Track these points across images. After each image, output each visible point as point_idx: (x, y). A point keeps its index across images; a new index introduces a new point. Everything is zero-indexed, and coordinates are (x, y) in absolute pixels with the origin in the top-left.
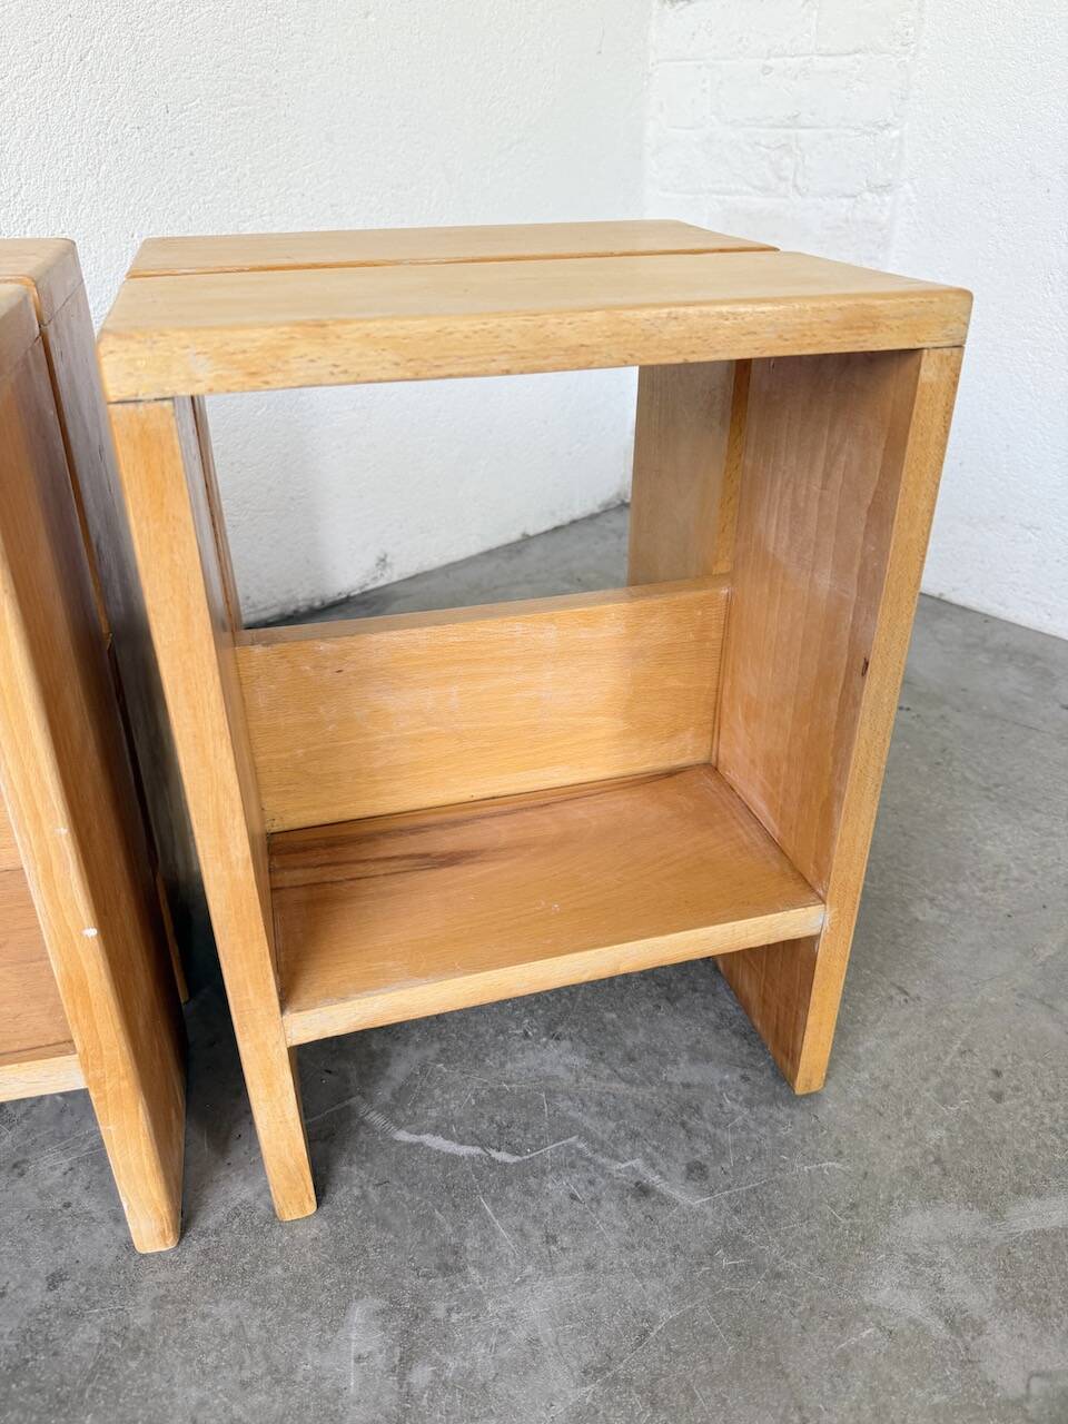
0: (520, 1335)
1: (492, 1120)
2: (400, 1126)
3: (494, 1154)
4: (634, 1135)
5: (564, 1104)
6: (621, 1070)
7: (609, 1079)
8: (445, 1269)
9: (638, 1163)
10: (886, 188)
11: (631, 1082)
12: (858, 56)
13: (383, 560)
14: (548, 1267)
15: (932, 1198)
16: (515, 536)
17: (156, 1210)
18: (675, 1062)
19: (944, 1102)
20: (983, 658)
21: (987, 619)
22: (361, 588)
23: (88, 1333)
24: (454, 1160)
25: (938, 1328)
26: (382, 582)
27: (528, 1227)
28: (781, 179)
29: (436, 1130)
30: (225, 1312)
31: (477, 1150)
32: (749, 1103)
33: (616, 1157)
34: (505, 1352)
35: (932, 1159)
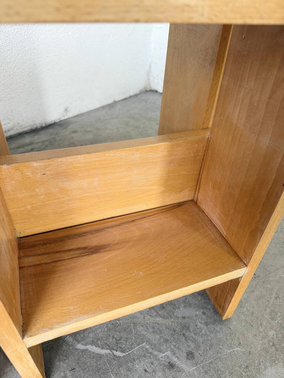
1: (113, 337)
2: (79, 342)
3: (115, 353)
4: (166, 341)
5: (140, 329)
6: (160, 313)
7: (156, 316)
9: (168, 353)
11: (164, 317)
13: (66, 110)
16: (111, 101)
18: (179, 308)
19: (272, 319)
22: (59, 119)
24: (100, 356)
26: (66, 117)
29: (93, 343)
31: (108, 351)
32: (206, 324)
33: (160, 351)
35: (271, 344)
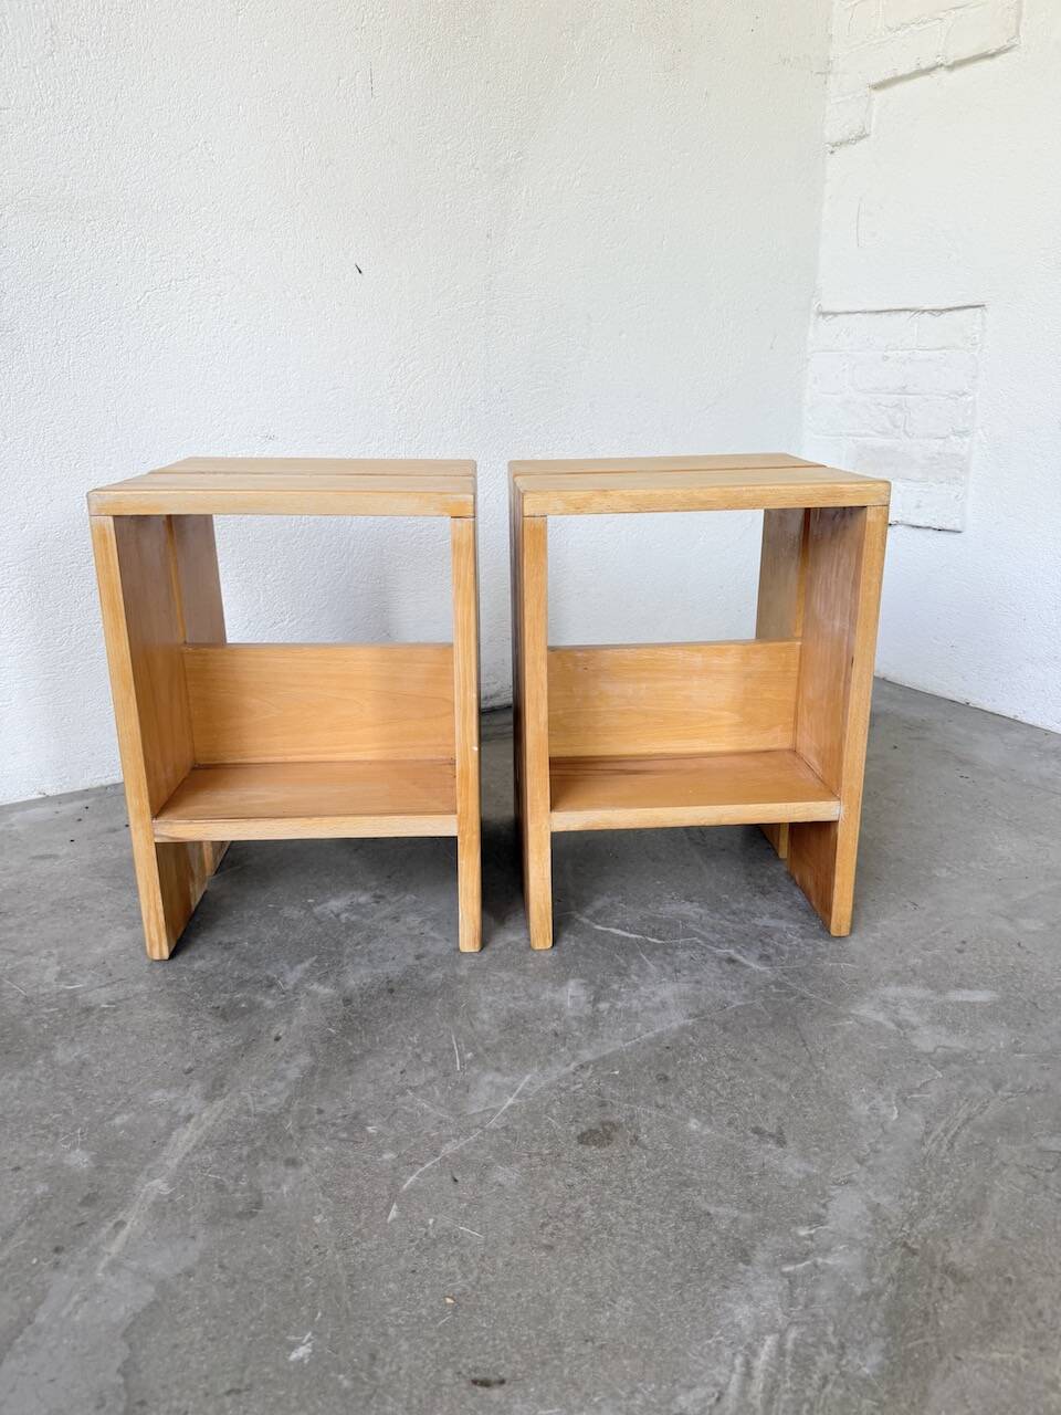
0: (657, 999)
1: (649, 927)
2: (597, 924)
3: (650, 939)
4: (731, 941)
5: (691, 925)
6: (728, 917)
7: (720, 919)
8: (620, 974)
9: (731, 951)
10: (965, 433)
11: (733, 922)
12: (944, 351)
14: (674, 980)
15: (903, 982)
17: (474, 922)
18: (761, 917)
19: (925, 949)
20: (1035, 755)
21: (1047, 733)
23: (438, 975)
24: (628, 938)
25: (892, 1026)
27: (665, 965)
28: (895, 427)
29: (617, 928)
30: (504, 975)
31: (639, 937)
32: (803, 937)
33: (719, 948)
34: (648, 1004)
35: (909, 969)
